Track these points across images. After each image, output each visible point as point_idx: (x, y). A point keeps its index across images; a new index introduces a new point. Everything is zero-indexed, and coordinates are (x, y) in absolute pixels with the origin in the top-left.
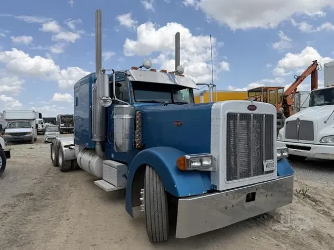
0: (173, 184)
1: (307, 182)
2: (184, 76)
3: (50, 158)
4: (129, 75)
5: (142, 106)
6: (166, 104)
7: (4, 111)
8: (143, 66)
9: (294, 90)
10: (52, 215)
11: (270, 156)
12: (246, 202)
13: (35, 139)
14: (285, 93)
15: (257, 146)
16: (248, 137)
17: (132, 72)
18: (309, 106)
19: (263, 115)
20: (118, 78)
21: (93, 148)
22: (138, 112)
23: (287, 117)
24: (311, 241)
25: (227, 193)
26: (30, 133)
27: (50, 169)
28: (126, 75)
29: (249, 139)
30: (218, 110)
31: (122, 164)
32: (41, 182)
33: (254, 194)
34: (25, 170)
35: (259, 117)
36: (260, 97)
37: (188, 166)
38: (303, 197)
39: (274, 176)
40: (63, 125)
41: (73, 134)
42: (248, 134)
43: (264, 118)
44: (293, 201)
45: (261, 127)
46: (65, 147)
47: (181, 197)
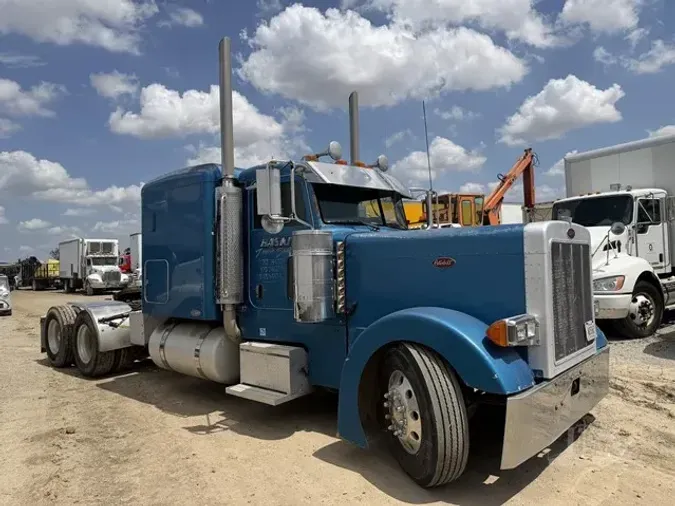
0: (491, 373)
6: (377, 228)
12: (572, 395)
14: (486, 206)
17: (314, 165)
19: (580, 245)
21: (214, 318)
22: (340, 243)
31: (294, 347)
33: (578, 382)
46: (100, 321)
47: (511, 395)
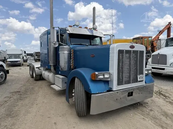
0: (89, 87)
1: (162, 87)
2: (97, 30)
3: (29, 73)
4: (68, 30)
5: (74, 47)
6: (87, 46)
7: (6, 50)
8: (75, 25)
9: (157, 38)
10: (29, 102)
11: (142, 73)
12: (128, 96)
13: (23, 64)
14: (153, 40)
15: (134, 67)
16: (129, 63)
17: (69, 28)
18: (165, 47)
19: (138, 51)
20: (62, 31)
21: (50, 68)
22: (72, 50)
23: (153, 53)
24: (162, 117)
25: (117, 92)
26: (19, 61)
27: (29, 79)
28: (66, 30)
29: (130, 64)
30: (113, 48)
31: (64, 77)
32: (24, 86)
33: (132, 93)
34: (17, 80)
35: (136, 52)
36: (139, 42)
37: (97, 78)
38: (159, 94)
39: (143, 83)
40: (36, 57)
41: (40, 62)
42: (129, 61)
43: (139, 52)
44: (154, 96)
45: (137, 58)
46: (36, 68)
47: (93, 94)
